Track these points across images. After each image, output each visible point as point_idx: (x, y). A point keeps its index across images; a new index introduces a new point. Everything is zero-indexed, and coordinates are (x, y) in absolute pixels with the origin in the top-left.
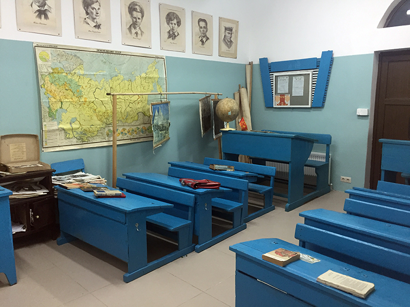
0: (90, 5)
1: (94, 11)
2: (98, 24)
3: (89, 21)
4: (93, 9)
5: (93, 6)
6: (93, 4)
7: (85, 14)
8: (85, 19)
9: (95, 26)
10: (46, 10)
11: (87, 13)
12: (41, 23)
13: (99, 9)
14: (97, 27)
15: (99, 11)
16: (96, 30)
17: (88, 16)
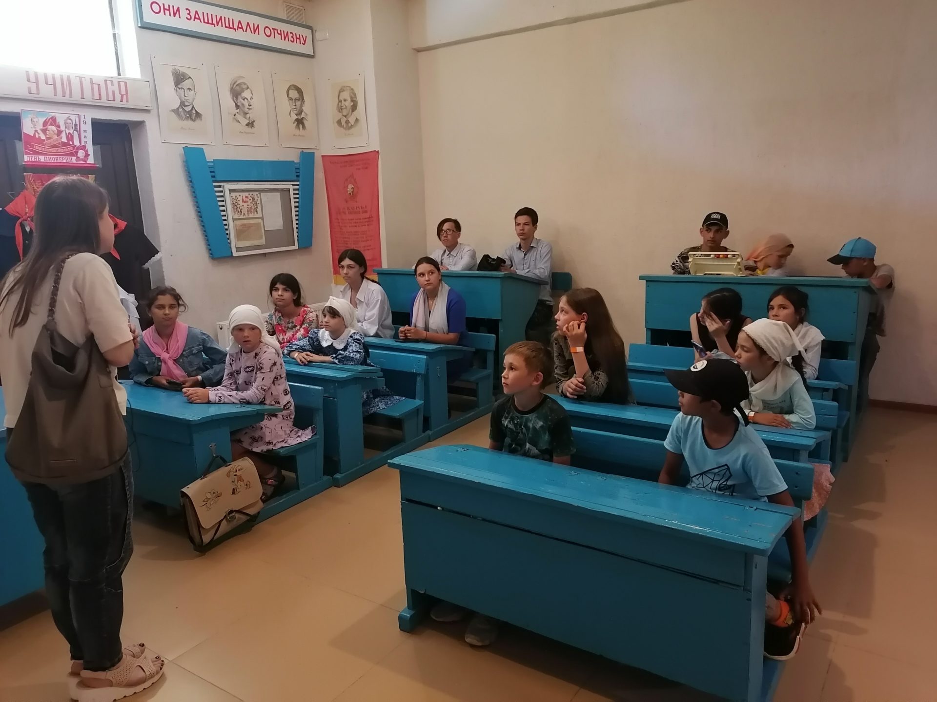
0: (240, 94)
1: (246, 103)
2: (252, 120)
3: (240, 117)
4: (244, 99)
5: (244, 95)
6: (243, 92)
7: (235, 108)
8: (235, 115)
9: (247, 125)
10: (303, 118)
11: (237, 107)
12: (299, 135)
13: (251, 98)
14: (250, 125)
15: (252, 102)
16: (249, 129)
17: (238, 110)
